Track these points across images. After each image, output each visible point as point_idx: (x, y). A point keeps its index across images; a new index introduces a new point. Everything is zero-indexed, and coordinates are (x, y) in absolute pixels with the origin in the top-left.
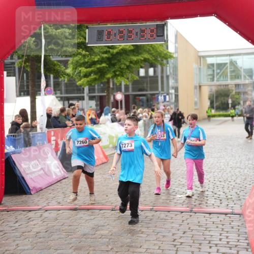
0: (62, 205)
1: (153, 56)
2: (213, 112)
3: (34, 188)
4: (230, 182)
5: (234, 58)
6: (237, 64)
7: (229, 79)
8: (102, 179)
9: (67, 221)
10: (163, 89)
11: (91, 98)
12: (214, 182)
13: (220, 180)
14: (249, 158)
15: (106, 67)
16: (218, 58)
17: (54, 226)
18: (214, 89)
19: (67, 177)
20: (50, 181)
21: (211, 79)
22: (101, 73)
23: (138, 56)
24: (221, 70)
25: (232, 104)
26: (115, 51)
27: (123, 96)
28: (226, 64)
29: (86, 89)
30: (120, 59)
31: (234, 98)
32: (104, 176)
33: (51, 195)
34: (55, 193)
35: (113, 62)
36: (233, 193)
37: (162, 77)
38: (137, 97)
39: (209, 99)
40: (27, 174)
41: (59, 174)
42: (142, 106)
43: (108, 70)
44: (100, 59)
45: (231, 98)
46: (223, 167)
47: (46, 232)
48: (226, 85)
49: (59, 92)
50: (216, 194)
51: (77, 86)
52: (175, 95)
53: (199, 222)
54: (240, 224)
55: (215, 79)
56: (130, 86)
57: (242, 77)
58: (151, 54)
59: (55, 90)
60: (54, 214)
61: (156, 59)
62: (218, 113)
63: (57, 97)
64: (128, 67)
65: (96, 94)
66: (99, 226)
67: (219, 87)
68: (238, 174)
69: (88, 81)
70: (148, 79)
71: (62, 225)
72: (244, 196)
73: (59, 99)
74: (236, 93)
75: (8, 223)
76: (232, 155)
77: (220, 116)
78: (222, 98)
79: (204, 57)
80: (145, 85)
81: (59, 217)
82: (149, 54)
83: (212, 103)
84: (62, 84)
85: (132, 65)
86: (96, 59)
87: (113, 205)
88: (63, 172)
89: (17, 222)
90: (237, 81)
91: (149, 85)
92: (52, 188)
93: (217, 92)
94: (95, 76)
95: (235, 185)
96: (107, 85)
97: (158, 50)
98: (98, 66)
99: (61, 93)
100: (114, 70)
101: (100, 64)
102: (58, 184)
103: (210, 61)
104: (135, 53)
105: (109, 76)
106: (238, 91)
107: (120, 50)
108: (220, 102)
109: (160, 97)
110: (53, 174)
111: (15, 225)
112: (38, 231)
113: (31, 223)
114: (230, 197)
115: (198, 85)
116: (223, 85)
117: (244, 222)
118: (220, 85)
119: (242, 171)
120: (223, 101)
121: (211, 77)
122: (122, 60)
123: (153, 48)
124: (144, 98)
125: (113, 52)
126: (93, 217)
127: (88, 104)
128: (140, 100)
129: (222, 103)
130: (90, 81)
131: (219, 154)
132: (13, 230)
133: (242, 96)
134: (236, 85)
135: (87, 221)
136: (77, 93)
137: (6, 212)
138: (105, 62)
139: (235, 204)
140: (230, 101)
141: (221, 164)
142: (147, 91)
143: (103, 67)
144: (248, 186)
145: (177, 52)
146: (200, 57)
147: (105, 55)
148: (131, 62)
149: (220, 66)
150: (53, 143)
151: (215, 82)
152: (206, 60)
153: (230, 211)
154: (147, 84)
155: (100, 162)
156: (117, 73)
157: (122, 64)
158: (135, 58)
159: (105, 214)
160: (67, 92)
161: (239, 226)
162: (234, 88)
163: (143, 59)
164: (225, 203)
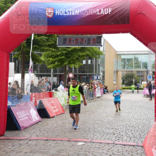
0: (39, 137)
1: (92, 53)
2: (124, 86)
3: (23, 126)
4: (135, 127)
5: (136, 56)
6: (138, 59)
7: (134, 68)
8: (61, 123)
9: (42, 146)
10: (96, 72)
11: (55, 76)
12: (126, 127)
13: (129, 126)
14: (146, 114)
15: (64, 58)
16: (127, 56)
17: (35, 149)
18: (125, 73)
19: (41, 121)
20: (32, 123)
21: (123, 67)
22: (62, 61)
23: (83, 53)
24: (129, 63)
25: (134, 82)
26: (70, 49)
27: (73, 75)
28: (132, 59)
29: (52, 71)
30: (73, 54)
31: (136, 79)
32: (63, 121)
33: (32, 131)
34: (35, 130)
35: (68, 56)
36: (137, 134)
37: (96, 65)
38: (81, 76)
39: (122, 79)
40: (19, 118)
41: (37, 119)
42: (84, 81)
43: (66, 60)
44: (61, 54)
45: (134, 79)
46: (131, 118)
47: (31, 152)
48: (131, 71)
49: (36, 71)
50: (127, 134)
51: (47, 68)
52: (103, 76)
53: (118, 150)
54: (142, 152)
55: (126, 67)
56: (77, 70)
57: (141, 67)
58: (91, 52)
59: (34, 71)
60: (34, 142)
61: (93, 55)
62: (127, 87)
63: (35, 74)
64: (77, 59)
65: (58, 73)
66: (61, 150)
67: (128, 72)
68: (139, 123)
69: (54, 66)
70: (88, 66)
71: (40, 149)
72: (143, 136)
73: (36, 75)
74: (137, 76)
75: (8, 147)
76: (136, 112)
77: (128, 89)
78: (130, 79)
79: (120, 55)
80: (86, 69)
81: (38, 144)
82: (89, 52)
83: (123, 81)
84: (38, 67)
85: (79, 58)
86: (59, 54)
87: (68, 138)
88: (39, 118)
89: (13, 146)
90: (138, 69)
91: (88, 70)
92: (33, 127)
93: (126, 75)
94: (58, 63)
95: (138, 129)
96: (65, 69)
97: (95, 50)
98: (60, 58)
99: (37, 72)
100: (69, 60)
101: (61, 57)
102: (36, 125)
103: (123, 57)
104: (81, 51)
105: (66, 63)
106: (138, 75)
107: (73, 49)
108: (128, 81)
109: (95, 77)
110: (34, 119)
111: (12, 148)
112: (26, 152)
113: (22, 147)
114: (135, 136)
115: (116, 70)
116: (130, 71)
117: (144, 151)
118: (128, 71)
119: (142, 121)
120: (130, 80)
121: (123, 66)
122: (74, 55)
123: (92, 49)
124: (85, 77)
125: (69, 50)
126: (57, 145)
127: (52, 79)
128: (83, 78)
129: (129, 81)
130: (55, 66)
131: (128, 111)
132: (11, 151)
133: (141, 77)
134: (137, 71)
135: (54, 147)
136: (47, 73)
137: (7, 140)
138: (64, 55)
139: (139, 140)
140: (134, 81)
141: (130, 117)
142: (87, 73)
143: (63, 58)
144: (146, 130)
145: (105, 52)
146: (118, 55)
147: (64, 52)
148: (79, 56)
149: (129, 60)
150: (34, 101)
151: (126, 69)
152: (121, 57)
153: (136, 144)
154: (87, 69)
155: (60, 113)
156: (71, 62)
157: (73, 57)
158: (81, 54)
159: (64, 143)
160: (41, 72)
161: (141, 153)
162: (136, 73)
163: (86, 54)
164: (133, 139)
